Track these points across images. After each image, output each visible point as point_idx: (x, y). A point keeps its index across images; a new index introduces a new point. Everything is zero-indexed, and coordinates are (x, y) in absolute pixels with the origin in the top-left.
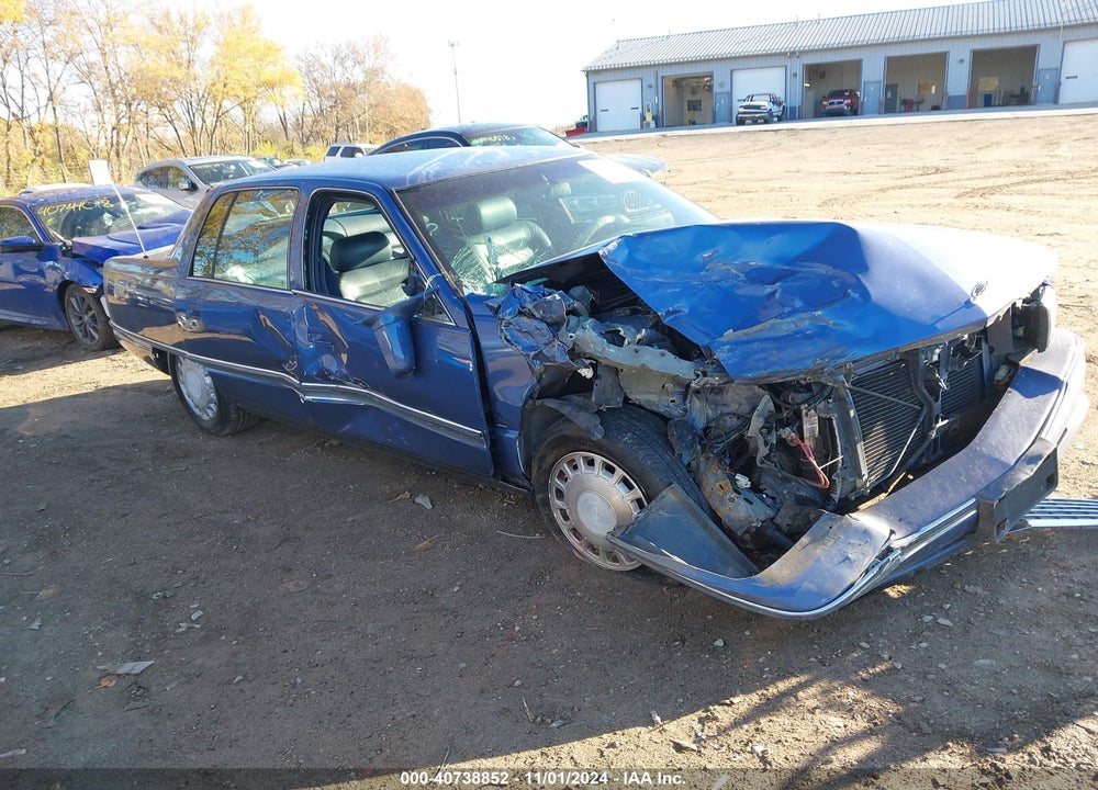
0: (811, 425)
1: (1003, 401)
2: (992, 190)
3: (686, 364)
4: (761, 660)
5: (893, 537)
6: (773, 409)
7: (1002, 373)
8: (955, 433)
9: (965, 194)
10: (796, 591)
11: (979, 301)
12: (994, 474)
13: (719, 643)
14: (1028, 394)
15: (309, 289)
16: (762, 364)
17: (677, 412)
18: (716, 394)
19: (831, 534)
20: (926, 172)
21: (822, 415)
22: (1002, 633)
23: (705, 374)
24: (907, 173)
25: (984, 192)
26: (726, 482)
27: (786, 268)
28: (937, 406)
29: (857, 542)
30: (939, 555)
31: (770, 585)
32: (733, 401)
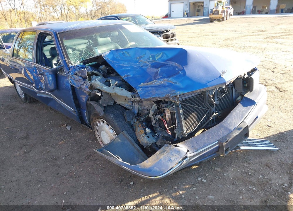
0: (168, 114)
1: (236, 108)
2: (275, 37)
3: (129, 93)
4: (141, 191)
5: (188, 153)
6: (157, 108)
7: (239, 98)
8: (220, 117)
9: (266, 38)
10: (151, 170)
11: (223, 76)
12: (226, 133)
13: (132, 183)
14: (245, 106)
15: (37, 62)
16: (150, 95)
17: (130, 108)
18: (141, 103)
19: (166, 151)
20: (259, 31)
21: (171, 111)
22: (220, 186)
23: (135, 96)
24: (253, 31)
25: (272, 38)
26: (143, 131)
27: (164, 63)
28: (213, 109)
29: (175, 154)
30: (208, 157)
31: (143, 167)
32: (146, 105)
